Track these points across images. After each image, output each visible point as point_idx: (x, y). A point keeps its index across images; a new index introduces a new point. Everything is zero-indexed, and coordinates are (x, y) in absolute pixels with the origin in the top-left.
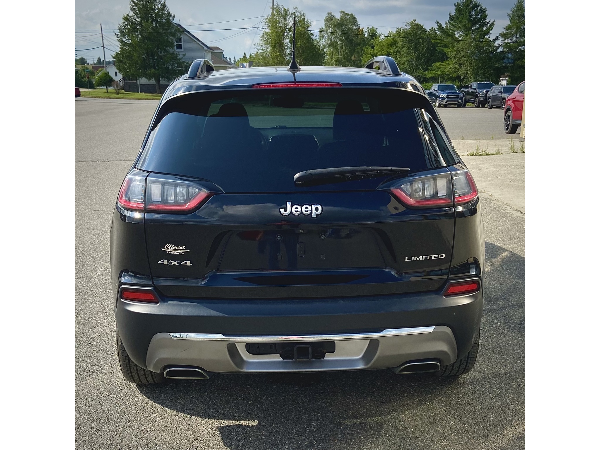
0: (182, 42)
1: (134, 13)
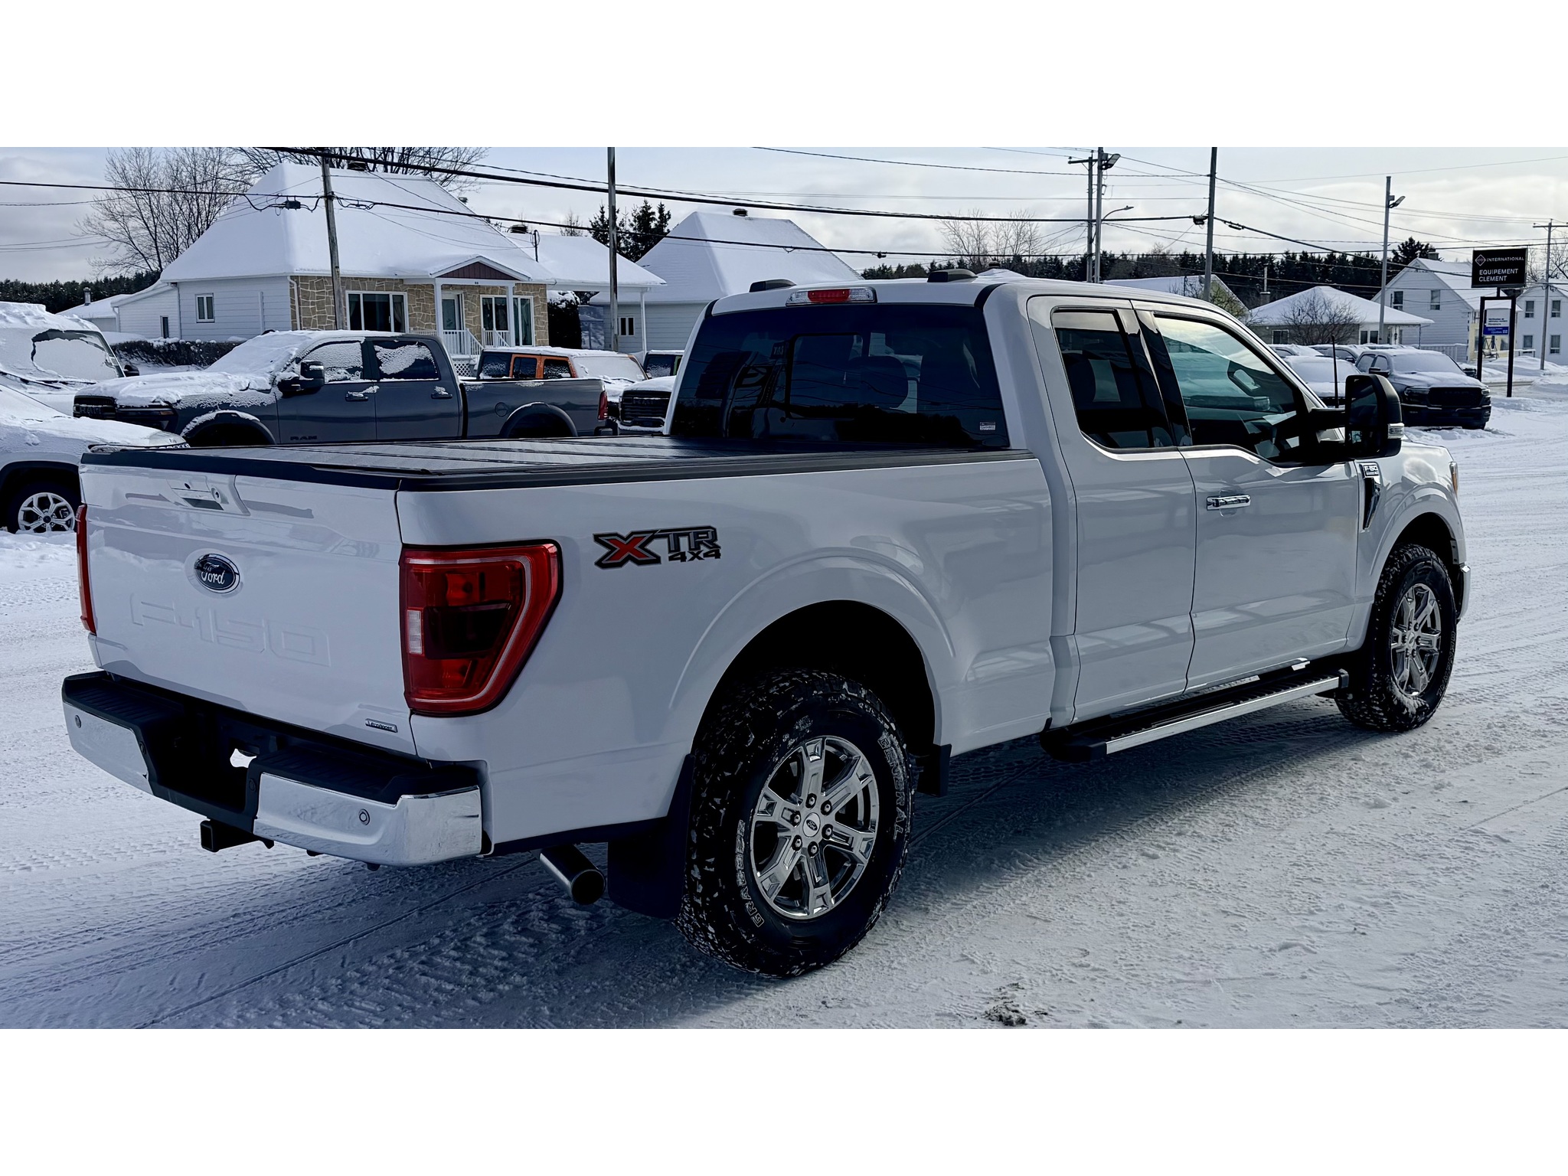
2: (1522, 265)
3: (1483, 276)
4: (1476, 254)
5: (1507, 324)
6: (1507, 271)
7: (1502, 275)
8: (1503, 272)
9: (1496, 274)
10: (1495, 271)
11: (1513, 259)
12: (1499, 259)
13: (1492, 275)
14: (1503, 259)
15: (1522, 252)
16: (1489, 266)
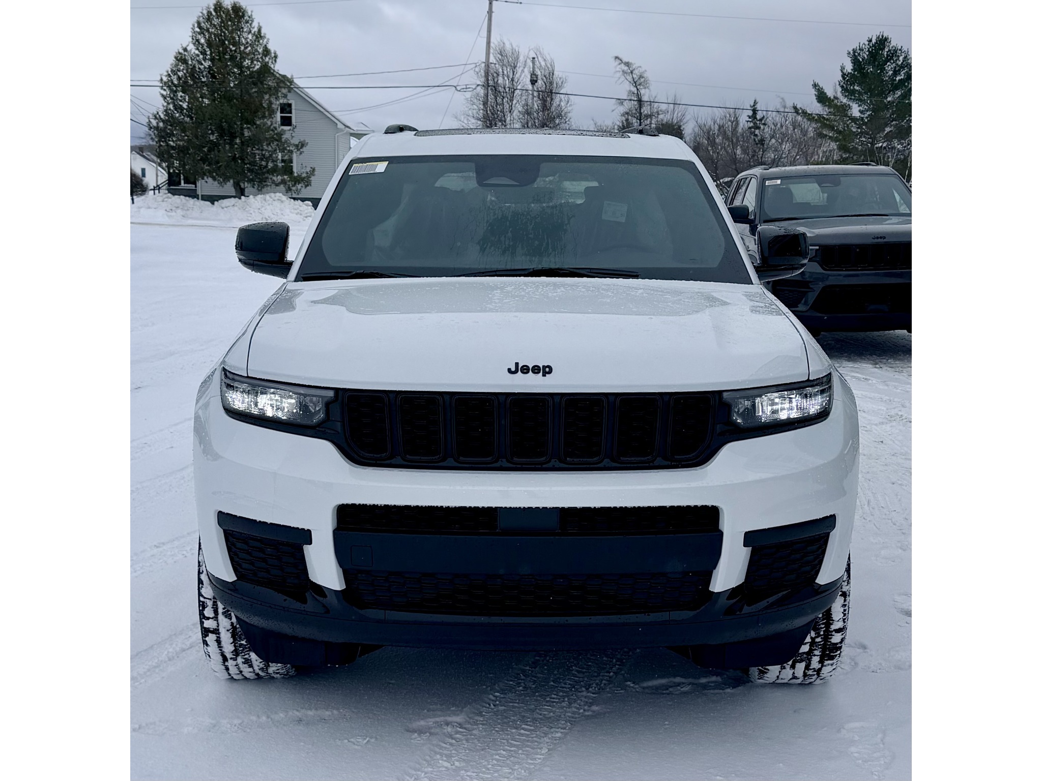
0: (293, 111)
1: (197, 49)
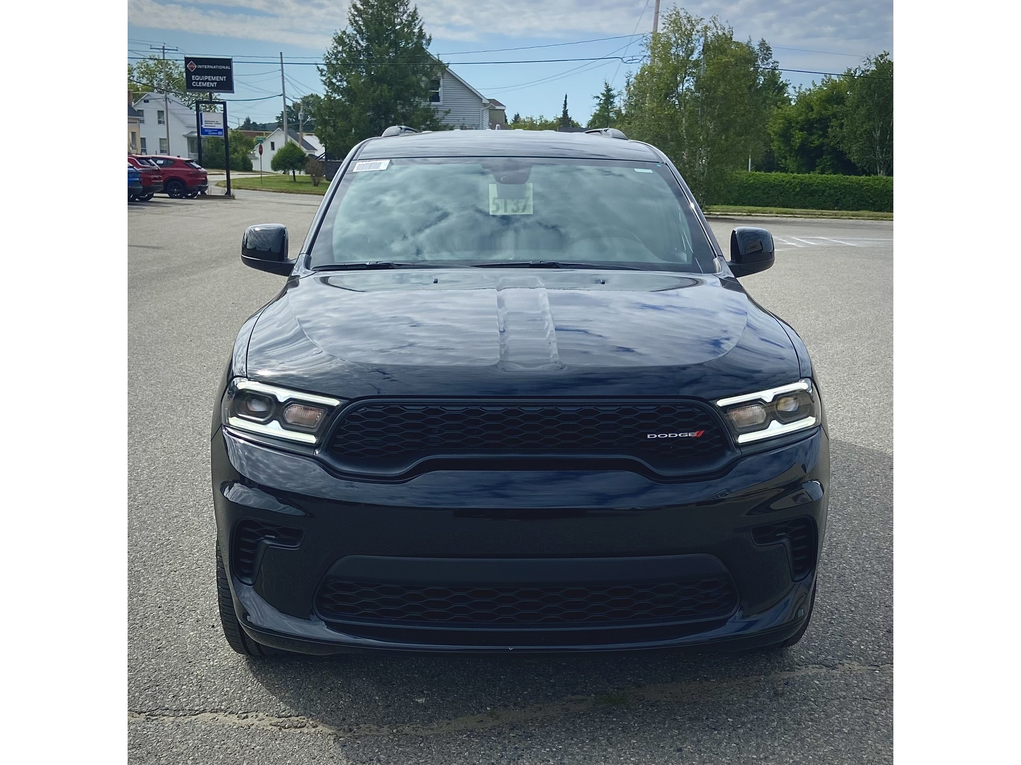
0: (441, 87)
1: (355, 30)
2: (229, 74)
3: (196, 81)
4: (187, 60)
5: (221, 127)
6: (217, 78)
7: (212, 82)
8: (214, 78)
9: (207, 81)
10: (206, 78)
11: (221, 67)
12: (208, 66)
13: (204, 81)
14: (211, 67)
15: (228, 62)
16: (199, 72)
